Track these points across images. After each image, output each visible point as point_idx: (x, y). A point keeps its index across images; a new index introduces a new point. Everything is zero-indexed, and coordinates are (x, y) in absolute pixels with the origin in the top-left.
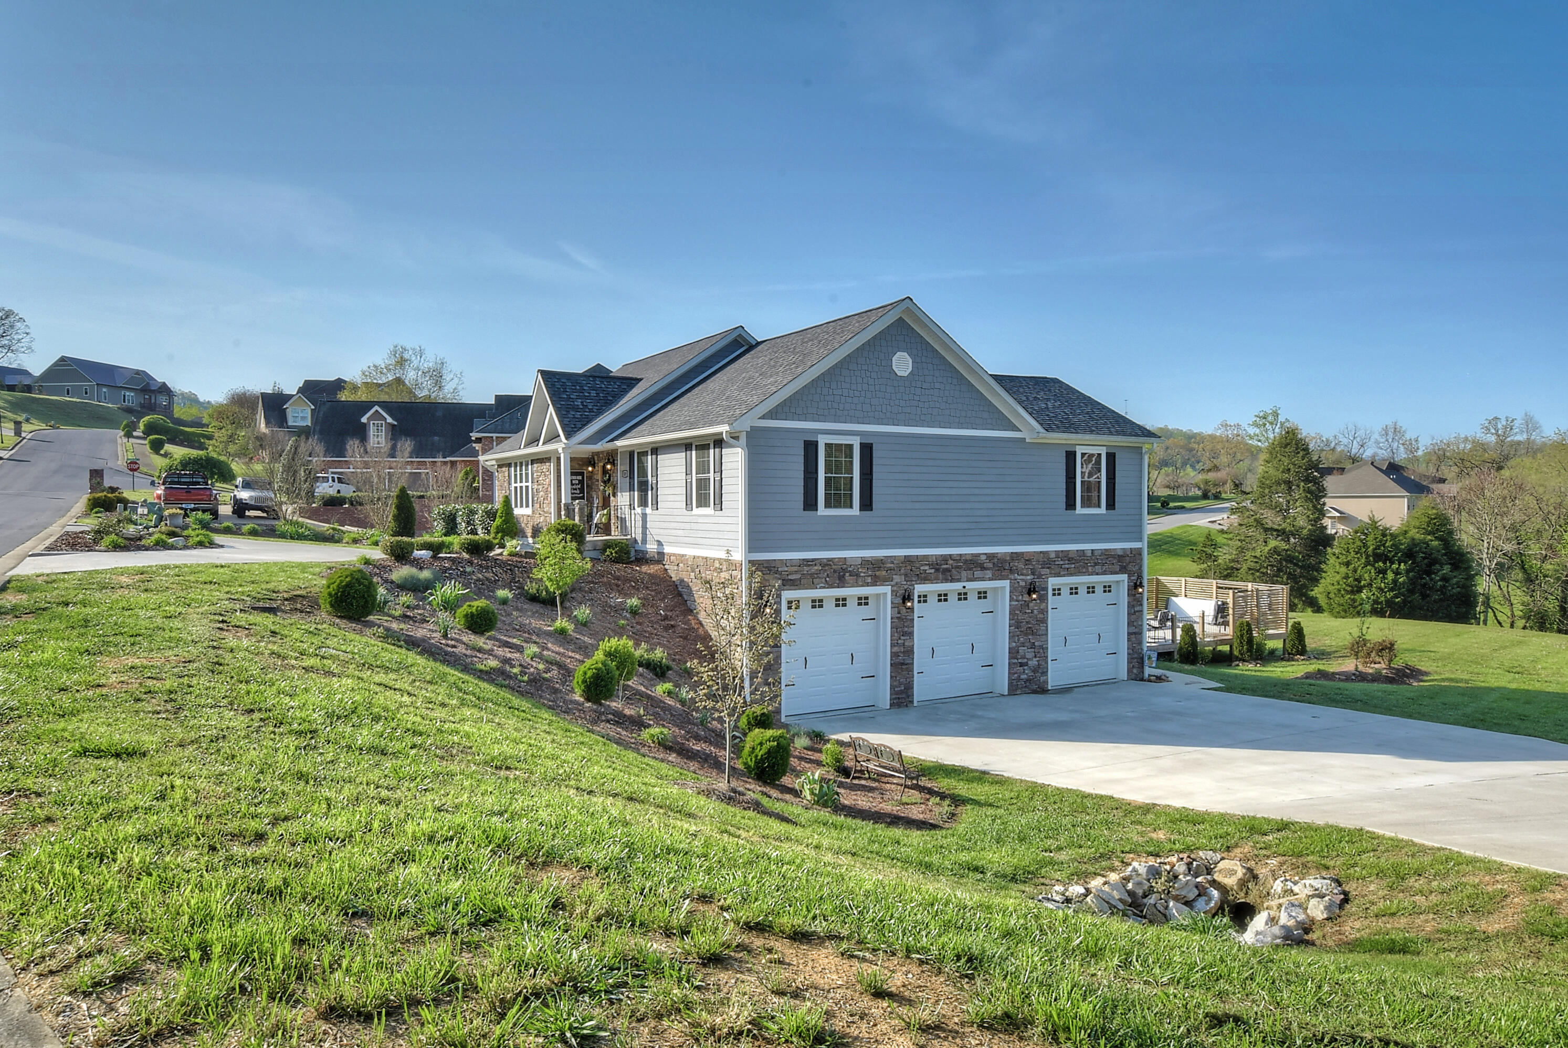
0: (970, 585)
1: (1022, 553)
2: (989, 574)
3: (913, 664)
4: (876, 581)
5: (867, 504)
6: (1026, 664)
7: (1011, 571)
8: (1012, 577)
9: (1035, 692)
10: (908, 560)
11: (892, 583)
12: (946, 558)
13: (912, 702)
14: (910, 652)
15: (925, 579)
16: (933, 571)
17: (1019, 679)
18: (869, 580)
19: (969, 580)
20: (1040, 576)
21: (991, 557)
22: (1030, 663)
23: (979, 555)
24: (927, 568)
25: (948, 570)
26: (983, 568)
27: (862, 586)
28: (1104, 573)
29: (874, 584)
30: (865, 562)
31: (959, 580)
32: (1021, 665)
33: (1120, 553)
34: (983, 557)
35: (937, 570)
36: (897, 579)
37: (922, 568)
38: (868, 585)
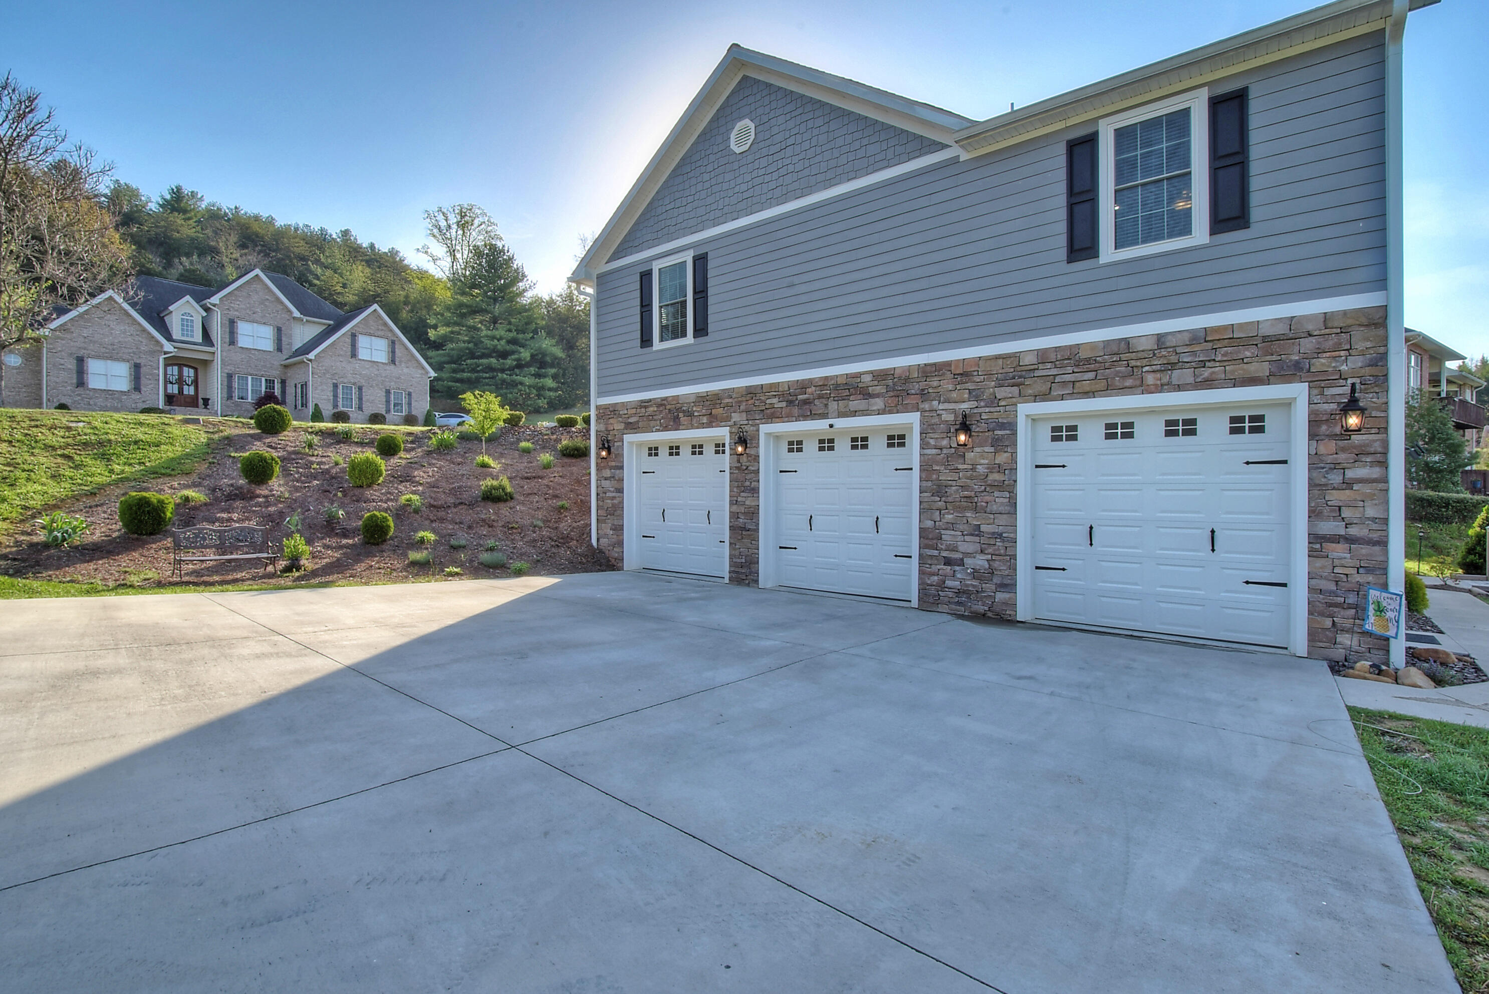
0: (841, 423)
1: (948, 364)
2: (879, 403)
3: (757, 530)
4: (713, 421)
5: (701, 330)
6: (961, 563)
7: (923, 395)
8: (926, 406)
9: (980, 618)
10: (751, 392)
11: (729, 423)
12: (803, 386)
13: (757, 581)
14: (753, 513)
15: (772, 416)
16: (784, 404)
17: (942, 585)
18: (705, 420)
19: (842, 415)
20: (994, 401)
21: (880, 376)
22: (968, 561)
23: (858, 375)
24: (775, 400)
25: (806, 402)
26: (866, 395)
27: (698, 428)
28: (1208, 384)
29: (709, 425)
30: (702, 399)
31: (824, 416)
32: (948, 562)
33: (1281, 329)
34: (867, 379)
35: (790, 403)
36: (736, 417)
37: (768, 401)
38: (702, 426)
